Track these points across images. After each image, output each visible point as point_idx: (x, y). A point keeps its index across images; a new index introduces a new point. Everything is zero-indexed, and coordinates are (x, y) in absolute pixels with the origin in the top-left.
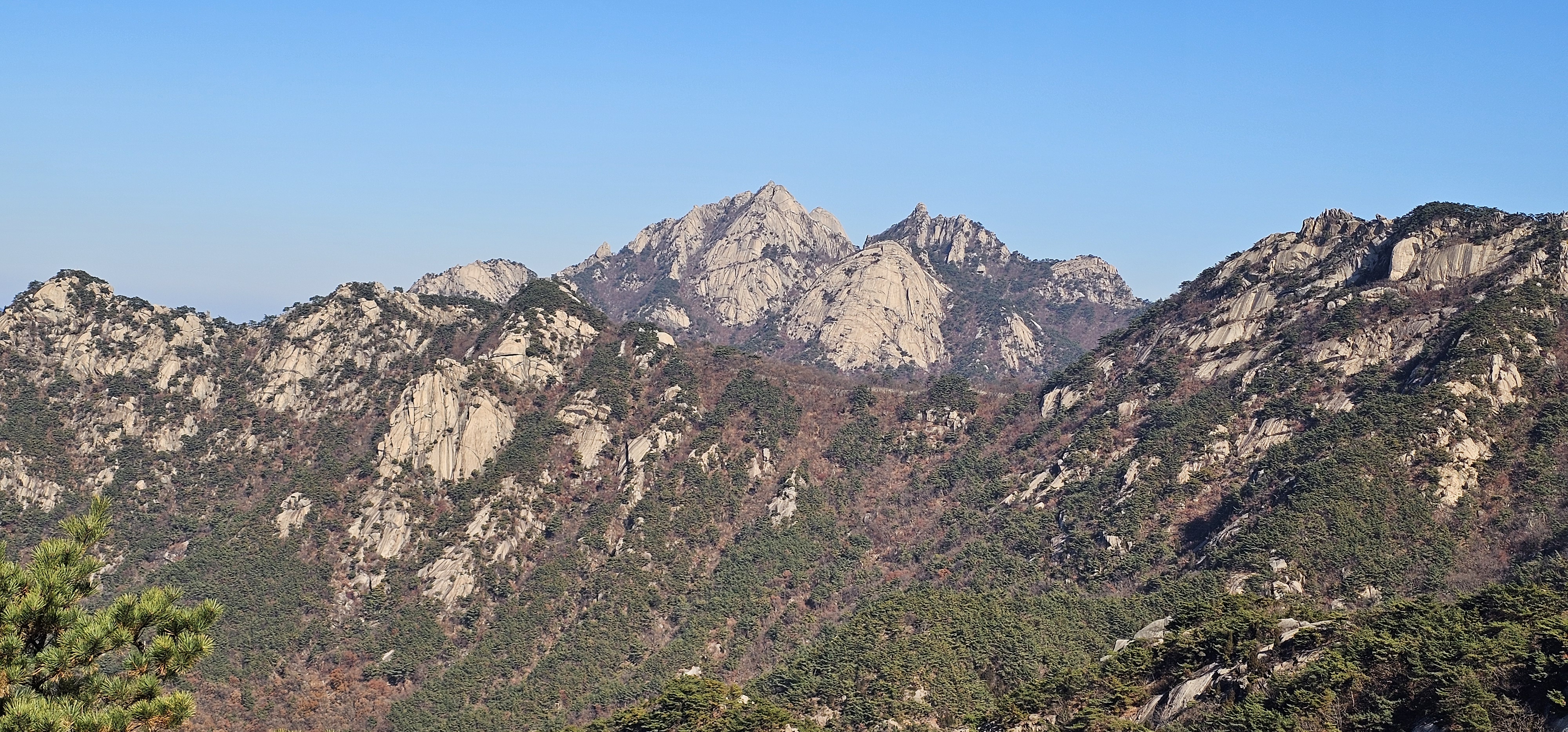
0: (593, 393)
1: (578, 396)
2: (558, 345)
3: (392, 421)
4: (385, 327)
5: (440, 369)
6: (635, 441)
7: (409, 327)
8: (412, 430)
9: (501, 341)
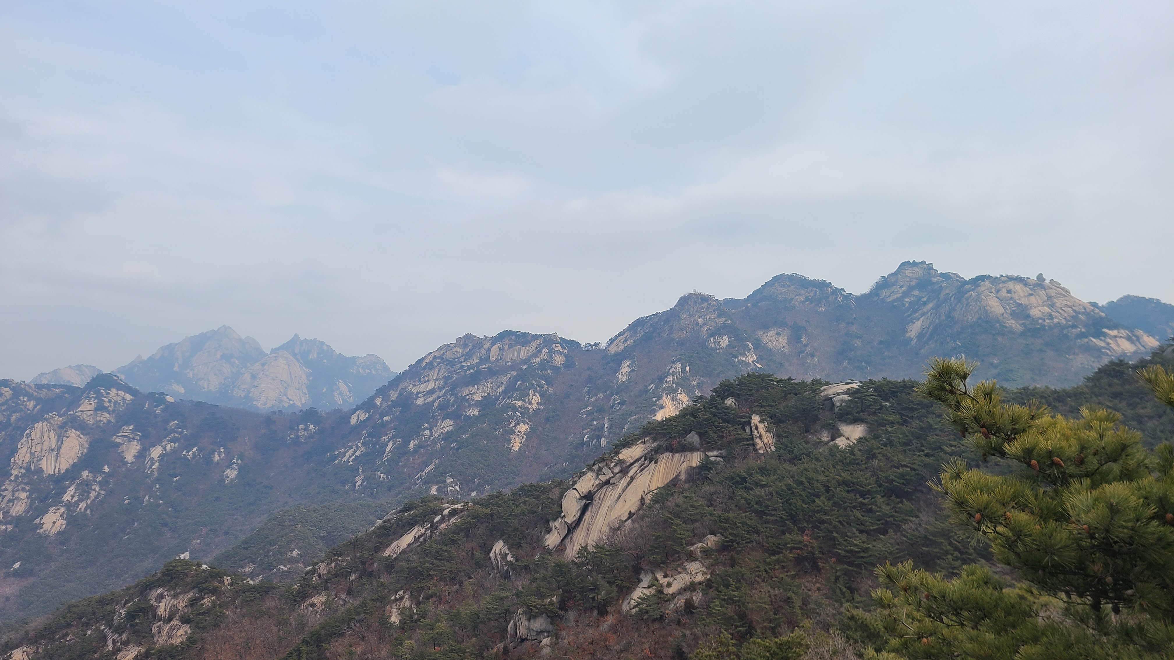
0: (131, 427)
1: (124, 429)
2: (112, 405)
3: (19, 447)
4: (15, 400)
5: (46, 420)
6: (154, 448)
7: (29, 400)
8: (31, 451)
9: (81, 404)
